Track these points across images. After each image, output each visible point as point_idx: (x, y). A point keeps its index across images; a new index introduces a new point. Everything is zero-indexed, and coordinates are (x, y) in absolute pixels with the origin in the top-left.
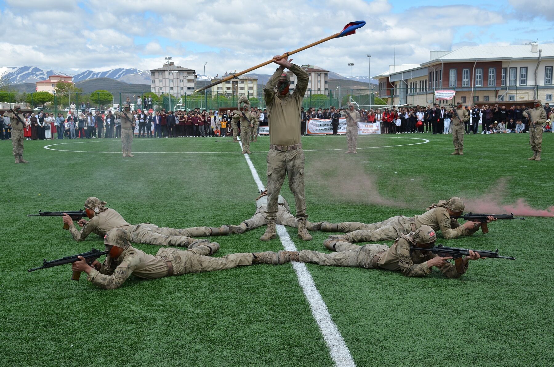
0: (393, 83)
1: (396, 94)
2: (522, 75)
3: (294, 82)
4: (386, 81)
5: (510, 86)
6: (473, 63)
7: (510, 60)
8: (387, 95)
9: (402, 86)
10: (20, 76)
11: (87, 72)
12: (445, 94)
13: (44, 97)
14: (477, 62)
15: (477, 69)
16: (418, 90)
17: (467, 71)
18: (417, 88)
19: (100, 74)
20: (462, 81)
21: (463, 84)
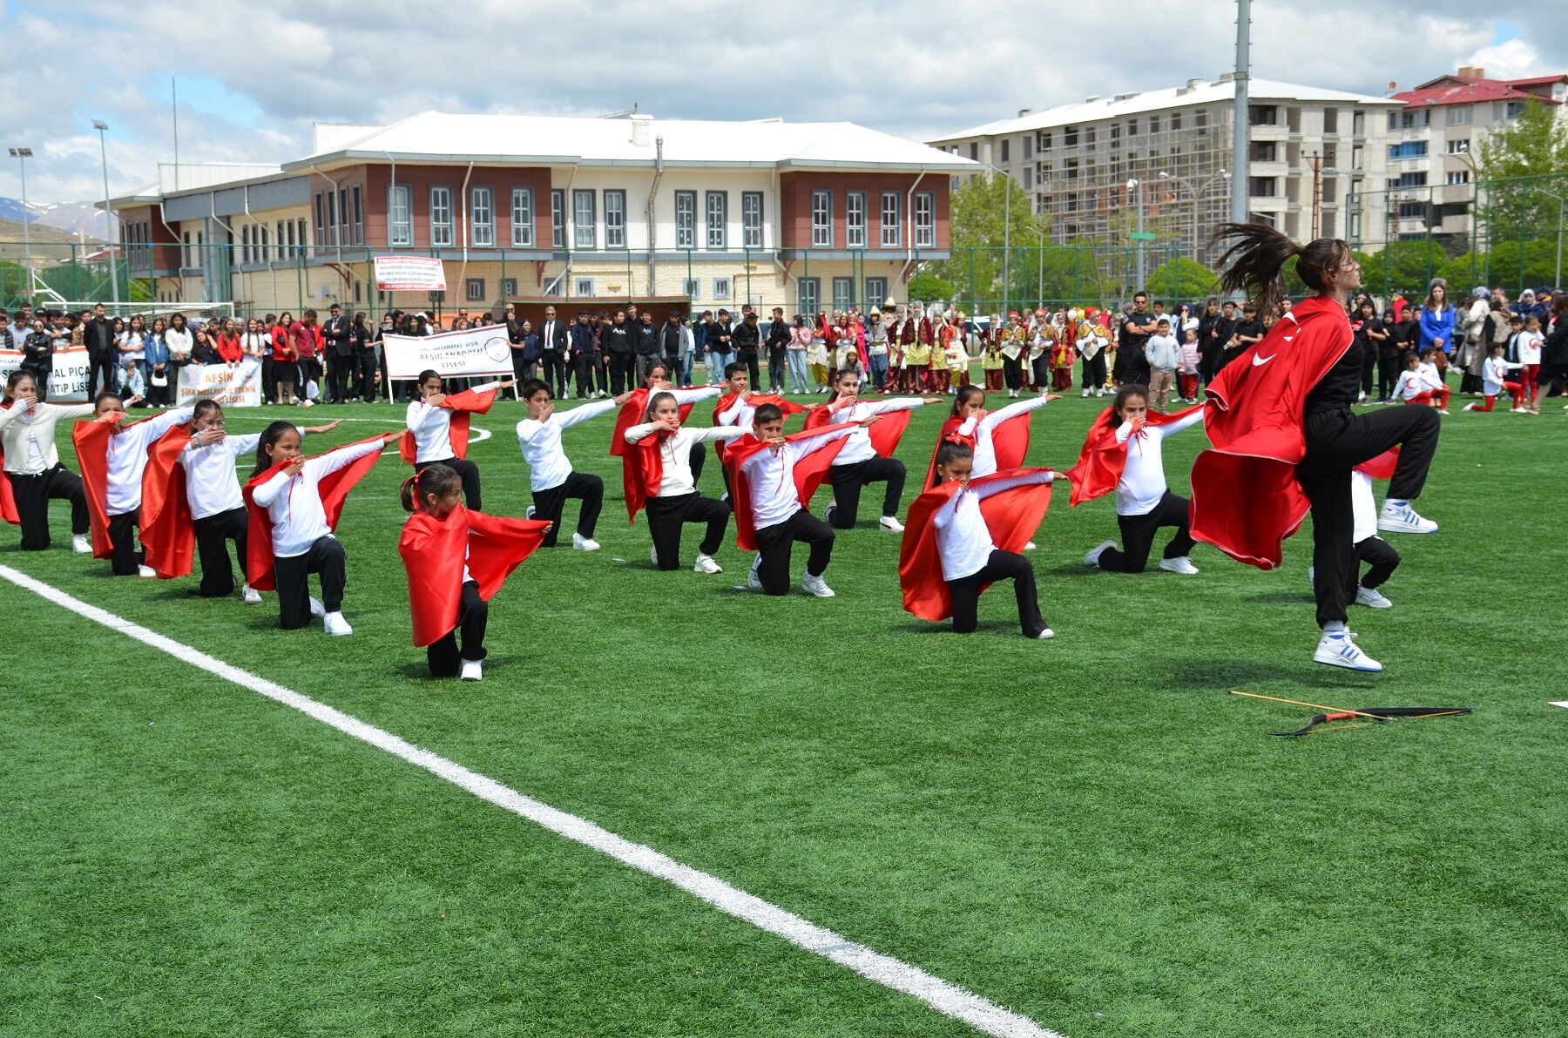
0: (176, 226)
1: (189, 264)
2: (611, 214)
4: (147, 217)
5: (576, 249)
6: (461, 170)
7: (574, 166)
8: (158, 267)
9: (211, 237)
12: (407, 271)
14: (474, 168)
15: (475, 190)
16: (273, 254)
17: (444, 194)
18: (270, 243)
20: (428, 227)
21: (433, 236)
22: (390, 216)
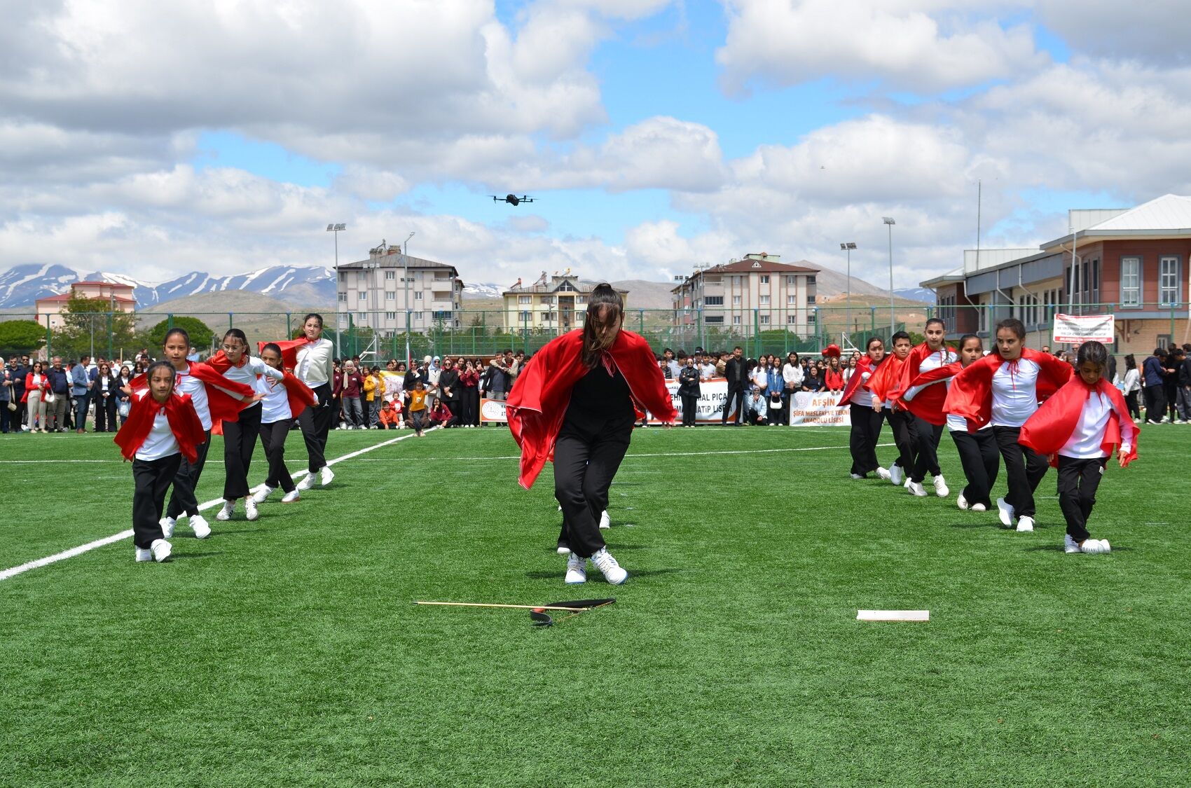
0: (975, 298)
3: (722, 298)
4: (953, 292)
6: (1187, 242)
9: (998, 306)
10: (16, 288)
11: (194, 276)
13: (26, 335)
16: (1040, 318)
17: (1172, 263)
18: (1038, 310)
19: (226, 282)
20: (1156, 291)
21: (1161, 298)
22: (1123, 282)
